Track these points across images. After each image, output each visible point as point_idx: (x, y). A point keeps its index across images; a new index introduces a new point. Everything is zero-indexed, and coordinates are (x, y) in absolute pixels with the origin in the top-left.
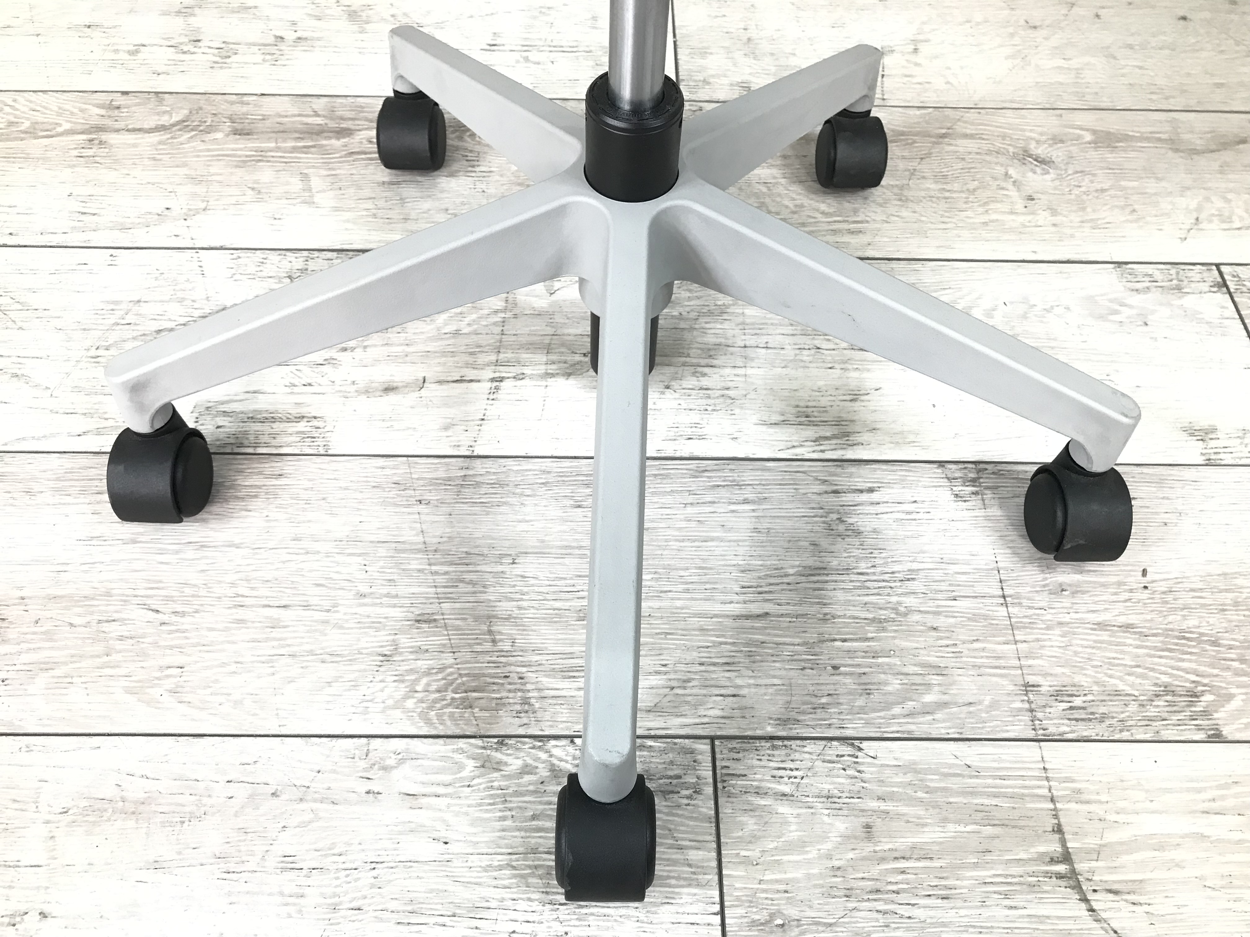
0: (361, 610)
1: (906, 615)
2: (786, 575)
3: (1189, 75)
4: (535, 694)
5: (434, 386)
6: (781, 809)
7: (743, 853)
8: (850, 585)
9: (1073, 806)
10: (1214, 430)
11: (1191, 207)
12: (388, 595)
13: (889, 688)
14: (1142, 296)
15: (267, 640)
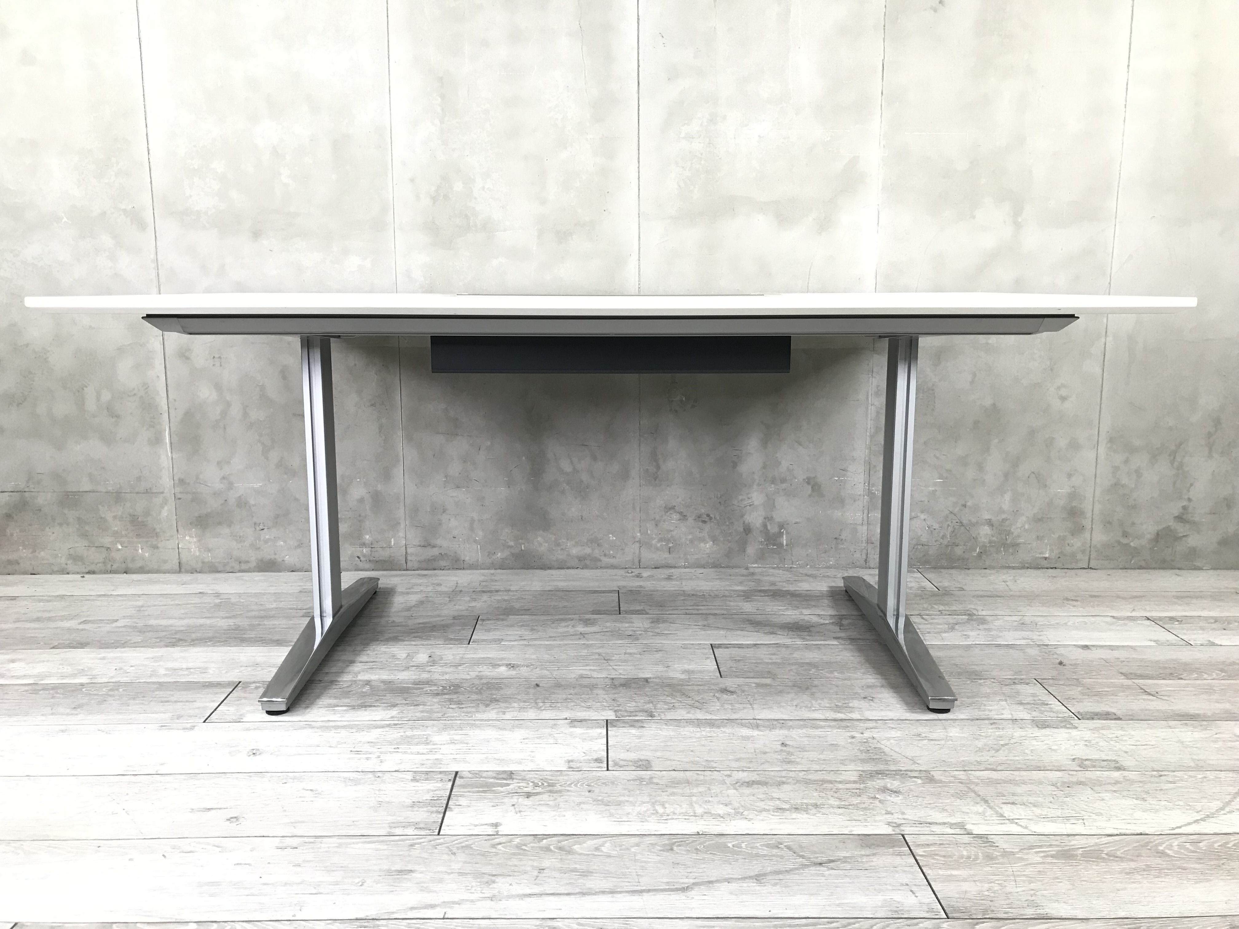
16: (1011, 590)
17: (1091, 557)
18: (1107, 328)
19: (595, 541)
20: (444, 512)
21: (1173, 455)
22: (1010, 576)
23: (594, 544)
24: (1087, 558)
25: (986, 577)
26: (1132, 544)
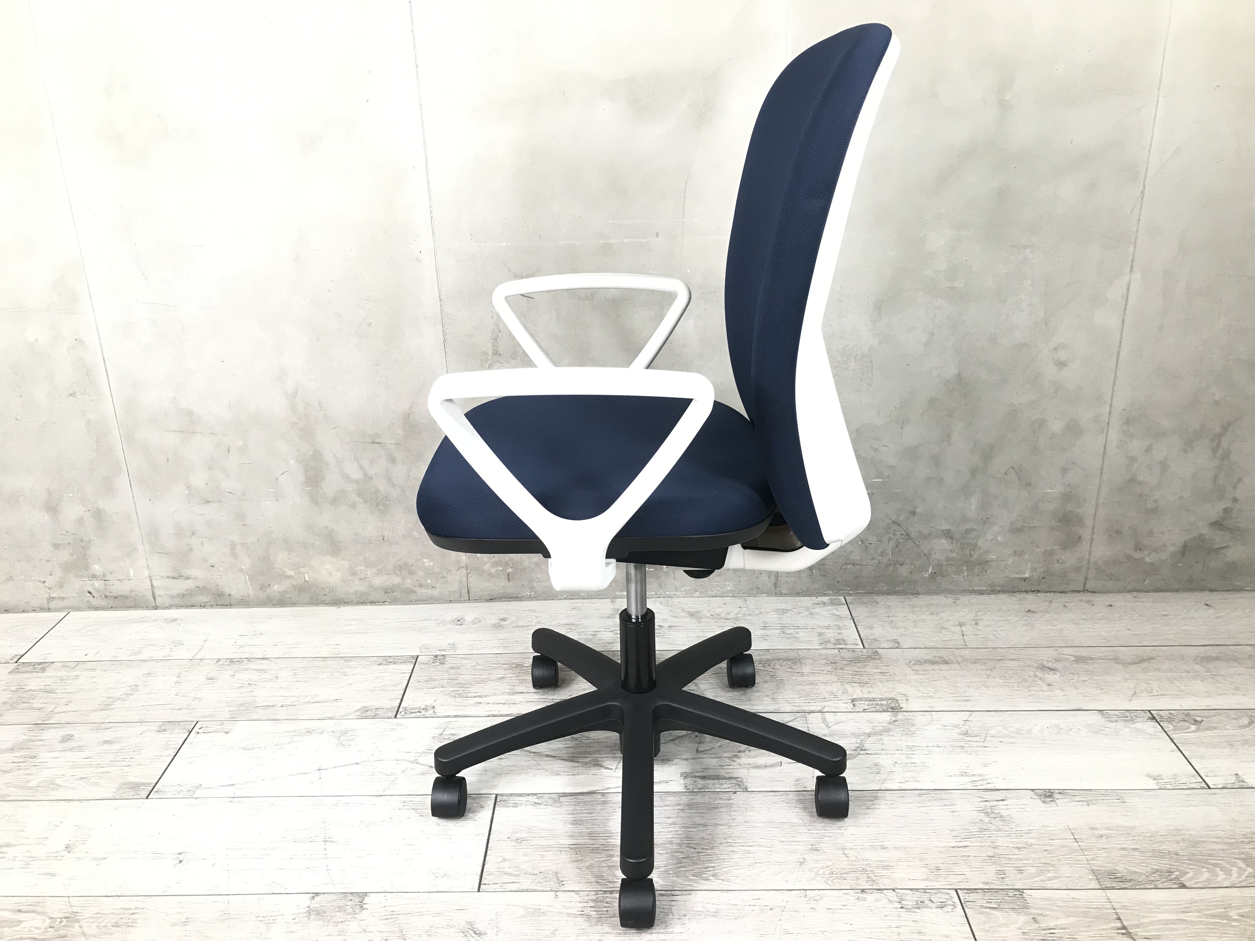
0: (784, 847)
1: (1031, 846)
2: (972, 832)
3: (1118, 631)
4: (872, 875)
5: (787, 765)
6: (994, 913)
7: (981, 928)
8: (1003, 835)
9: (1124, 911)
10: (1160, 776)
11: (1131, 687)
12: (794, 842)
13: (1031, 872)
14: (1115, 724)
15: (747, 857)
16: (966, 647)
17: (1089, 576)
18: (1133, 261)
19: (402, 568)
20: (193, 534)
21: (1217, 438)
22: (970, 612)
23: (403, 572)
24: (1083, 578)
25: (937, 614)
26: (1147, 560)
